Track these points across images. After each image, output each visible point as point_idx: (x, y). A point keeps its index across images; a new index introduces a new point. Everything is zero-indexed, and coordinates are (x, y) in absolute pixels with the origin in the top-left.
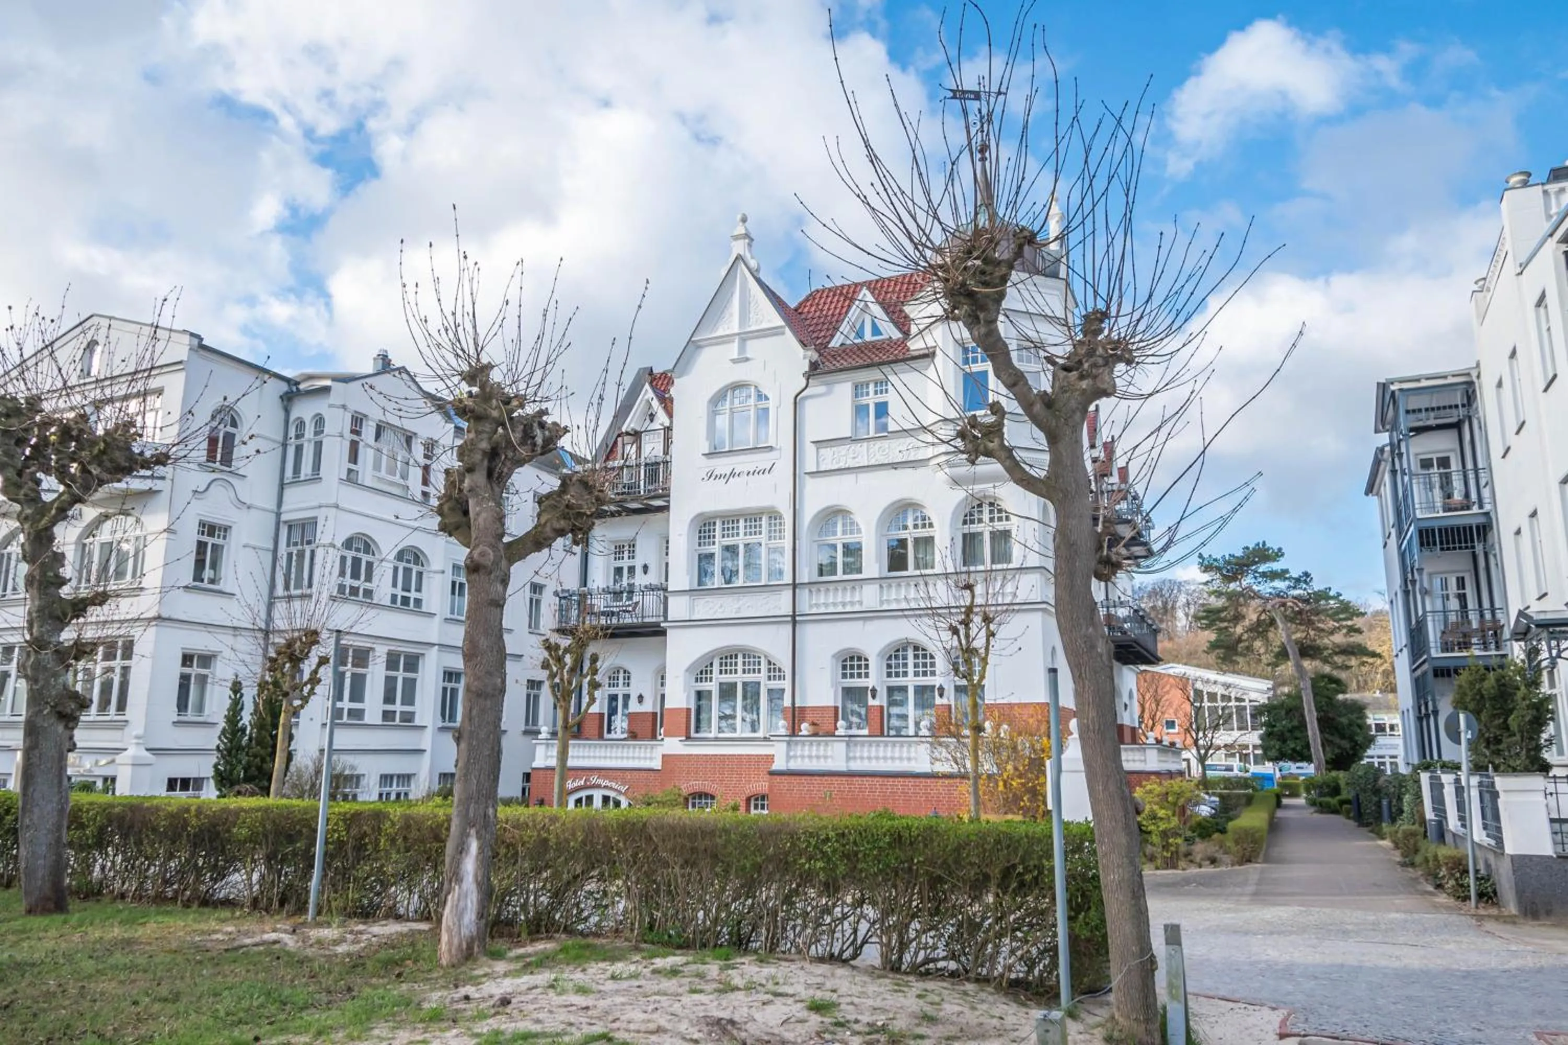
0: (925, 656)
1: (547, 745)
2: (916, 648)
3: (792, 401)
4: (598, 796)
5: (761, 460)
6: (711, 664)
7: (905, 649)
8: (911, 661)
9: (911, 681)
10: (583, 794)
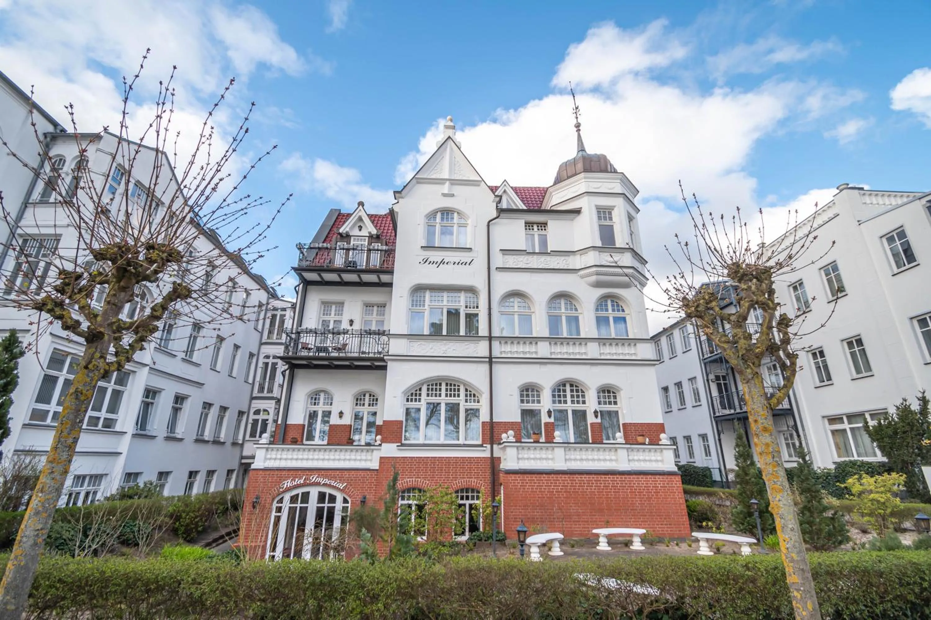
0: (577, 391)
1: (267, 449)
2: (571, 385)
3: (486, 224)
4: (314, 493)
5: (465, 257)
6: (420, 390)
7: (564, 385)
8: (568, 394)
9: (569, 407)
10: (300, 491)
